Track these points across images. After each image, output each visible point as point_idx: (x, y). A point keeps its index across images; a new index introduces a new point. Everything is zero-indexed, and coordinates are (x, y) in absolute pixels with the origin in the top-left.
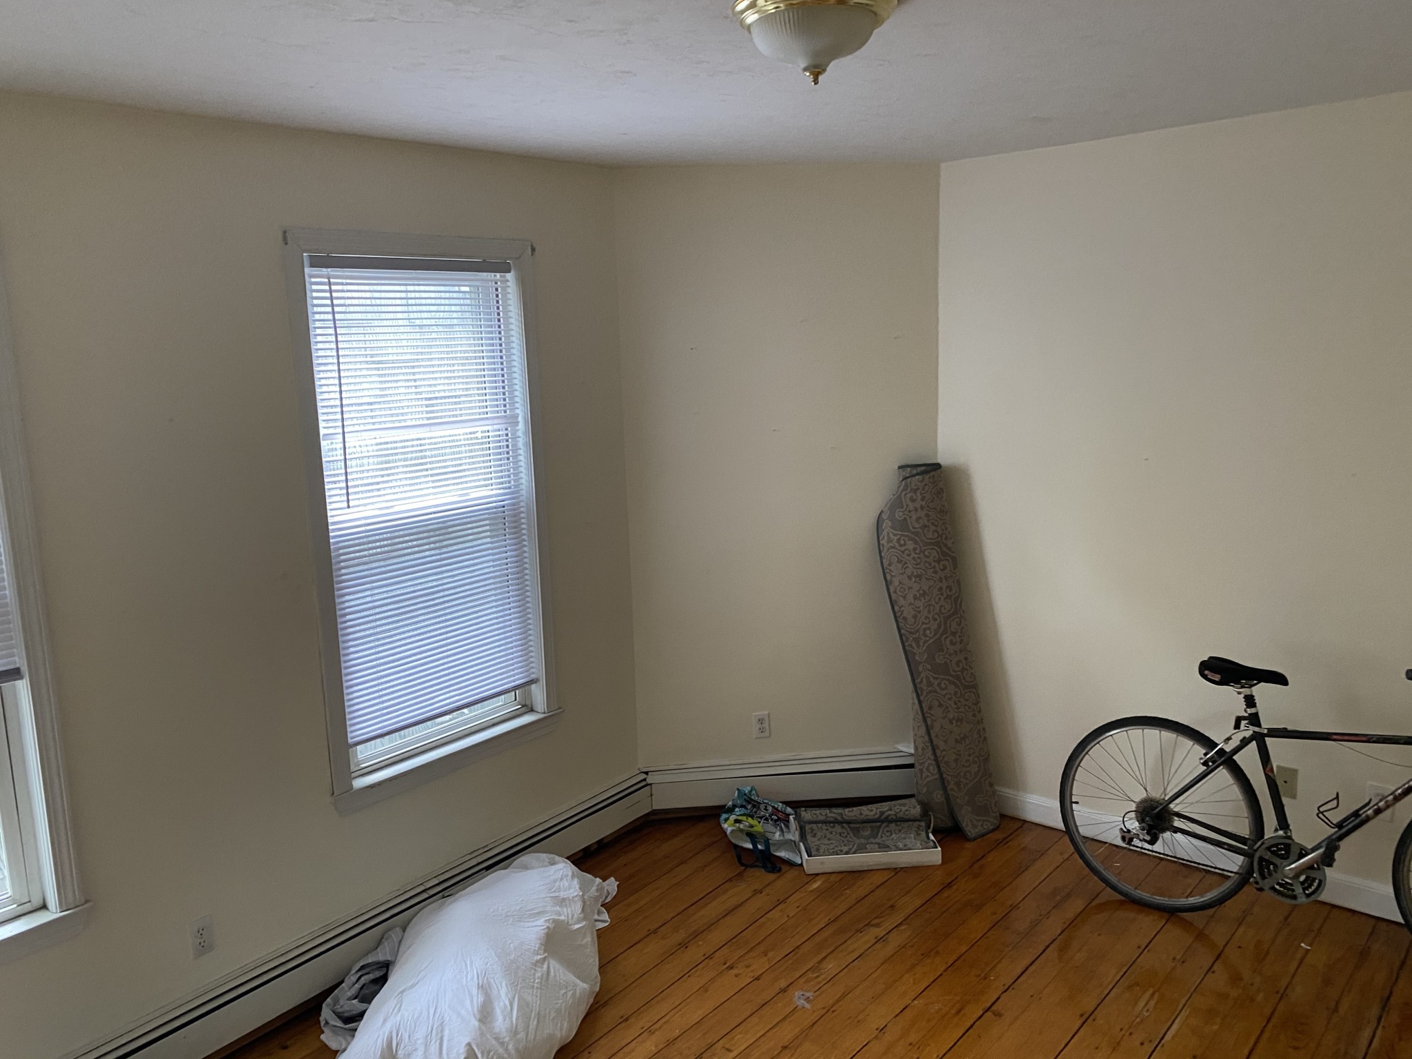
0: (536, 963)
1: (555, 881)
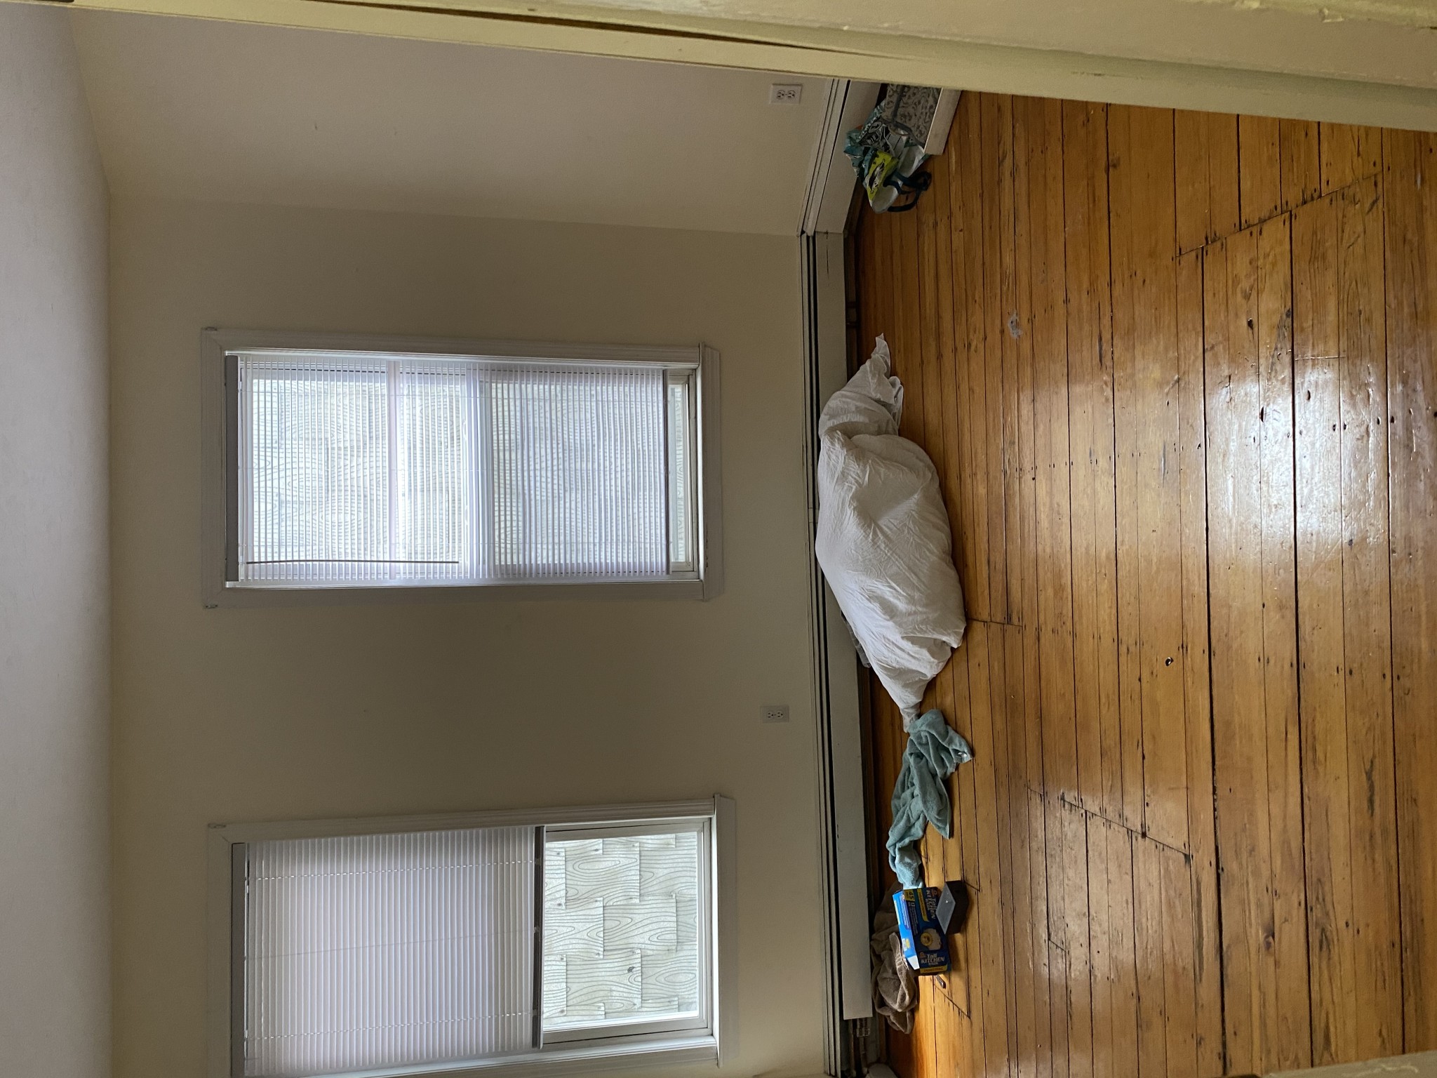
0: (874, 542)
1: (828, 464)
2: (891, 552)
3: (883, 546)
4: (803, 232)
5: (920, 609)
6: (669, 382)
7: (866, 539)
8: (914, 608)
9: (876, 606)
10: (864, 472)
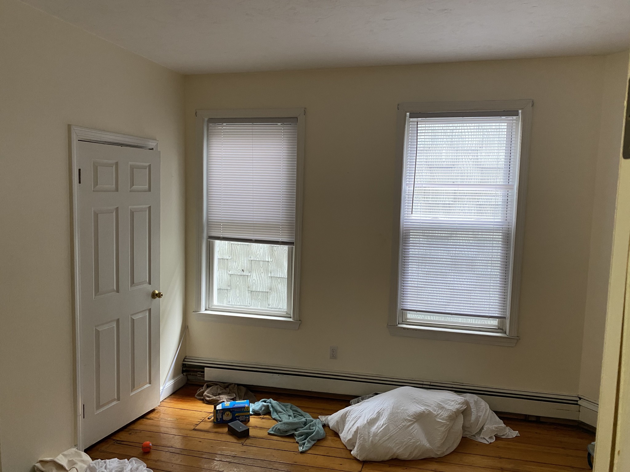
0: (406, 420)
1: (449, 400)
2: (400, 428)
3: (404, 424)
4: (580, 398)
5: (371, 439)
6: (500, 319)
7: (408, 416)
8: (371, 435)
9: (374, 416)
10: (443, 419)
